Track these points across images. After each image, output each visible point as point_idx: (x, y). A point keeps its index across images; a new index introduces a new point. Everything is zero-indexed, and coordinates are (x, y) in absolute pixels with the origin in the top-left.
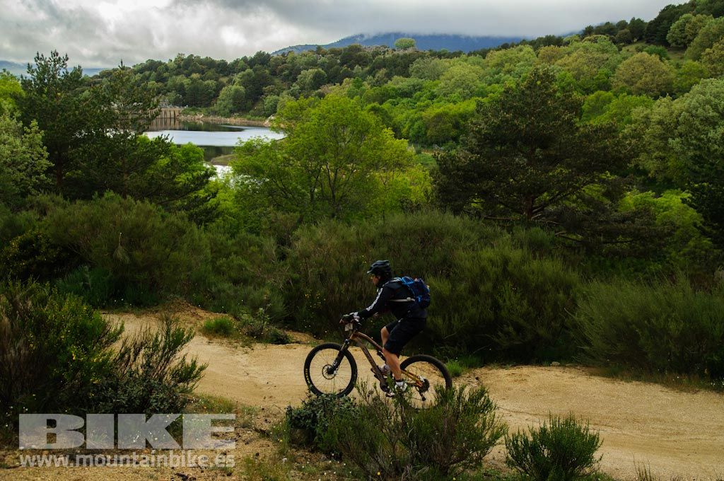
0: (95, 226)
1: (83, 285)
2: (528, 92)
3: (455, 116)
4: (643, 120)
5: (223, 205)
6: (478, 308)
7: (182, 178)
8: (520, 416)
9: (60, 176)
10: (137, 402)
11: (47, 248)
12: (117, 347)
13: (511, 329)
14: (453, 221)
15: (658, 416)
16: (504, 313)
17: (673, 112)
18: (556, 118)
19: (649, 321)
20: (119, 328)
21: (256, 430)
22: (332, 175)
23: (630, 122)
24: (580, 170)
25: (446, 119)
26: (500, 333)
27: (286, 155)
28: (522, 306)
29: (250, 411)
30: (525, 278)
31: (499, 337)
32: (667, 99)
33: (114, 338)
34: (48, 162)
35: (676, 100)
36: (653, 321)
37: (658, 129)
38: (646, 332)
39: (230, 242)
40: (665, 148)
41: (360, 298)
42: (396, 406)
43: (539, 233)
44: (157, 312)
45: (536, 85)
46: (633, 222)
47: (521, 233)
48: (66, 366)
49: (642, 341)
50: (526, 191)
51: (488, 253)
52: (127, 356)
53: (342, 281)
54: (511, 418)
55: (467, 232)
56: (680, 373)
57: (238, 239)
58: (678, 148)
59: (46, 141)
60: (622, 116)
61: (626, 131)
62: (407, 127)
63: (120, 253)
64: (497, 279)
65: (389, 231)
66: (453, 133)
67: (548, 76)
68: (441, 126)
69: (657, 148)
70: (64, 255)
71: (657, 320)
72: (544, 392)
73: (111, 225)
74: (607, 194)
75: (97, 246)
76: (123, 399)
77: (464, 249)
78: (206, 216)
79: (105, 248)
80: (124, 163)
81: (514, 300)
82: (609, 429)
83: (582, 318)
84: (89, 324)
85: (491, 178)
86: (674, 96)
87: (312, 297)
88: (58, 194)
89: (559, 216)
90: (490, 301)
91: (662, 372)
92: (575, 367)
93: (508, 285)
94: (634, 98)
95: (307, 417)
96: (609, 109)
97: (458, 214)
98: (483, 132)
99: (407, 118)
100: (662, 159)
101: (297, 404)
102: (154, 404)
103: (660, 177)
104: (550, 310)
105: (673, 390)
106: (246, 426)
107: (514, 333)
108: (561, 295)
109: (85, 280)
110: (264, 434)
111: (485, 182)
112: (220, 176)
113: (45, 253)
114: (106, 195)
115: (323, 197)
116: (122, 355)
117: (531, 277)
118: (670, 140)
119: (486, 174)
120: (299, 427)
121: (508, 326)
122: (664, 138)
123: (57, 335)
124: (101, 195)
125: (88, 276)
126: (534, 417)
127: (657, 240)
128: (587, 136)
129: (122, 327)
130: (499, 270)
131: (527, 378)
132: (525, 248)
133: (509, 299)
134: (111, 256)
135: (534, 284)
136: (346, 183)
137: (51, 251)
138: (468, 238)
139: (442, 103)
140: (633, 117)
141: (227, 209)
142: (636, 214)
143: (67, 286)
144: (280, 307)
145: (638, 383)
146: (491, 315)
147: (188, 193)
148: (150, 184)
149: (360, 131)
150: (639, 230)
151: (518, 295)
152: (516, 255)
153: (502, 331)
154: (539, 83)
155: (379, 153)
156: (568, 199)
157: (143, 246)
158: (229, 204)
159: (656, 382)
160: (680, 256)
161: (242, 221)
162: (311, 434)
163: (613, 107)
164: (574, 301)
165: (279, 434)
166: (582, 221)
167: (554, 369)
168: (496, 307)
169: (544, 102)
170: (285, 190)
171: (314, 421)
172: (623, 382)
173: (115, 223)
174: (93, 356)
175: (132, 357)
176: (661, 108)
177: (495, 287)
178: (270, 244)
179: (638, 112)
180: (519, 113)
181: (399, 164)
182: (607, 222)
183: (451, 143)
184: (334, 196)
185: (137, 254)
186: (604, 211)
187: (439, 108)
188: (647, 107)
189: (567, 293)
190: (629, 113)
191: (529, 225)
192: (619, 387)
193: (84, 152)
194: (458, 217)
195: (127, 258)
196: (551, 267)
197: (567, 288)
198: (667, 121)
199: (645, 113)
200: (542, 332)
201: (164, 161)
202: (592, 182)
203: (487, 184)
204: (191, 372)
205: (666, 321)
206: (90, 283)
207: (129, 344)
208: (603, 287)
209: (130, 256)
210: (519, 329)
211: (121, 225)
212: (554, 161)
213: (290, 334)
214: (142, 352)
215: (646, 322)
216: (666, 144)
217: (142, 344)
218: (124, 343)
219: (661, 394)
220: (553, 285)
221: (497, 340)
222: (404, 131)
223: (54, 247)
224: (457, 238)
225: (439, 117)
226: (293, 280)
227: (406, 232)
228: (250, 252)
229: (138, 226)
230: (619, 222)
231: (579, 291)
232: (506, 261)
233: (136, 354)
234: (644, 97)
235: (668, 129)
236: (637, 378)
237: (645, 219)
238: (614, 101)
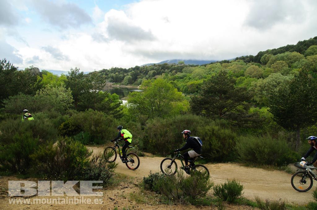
0: (85, 119)
1: (82, 138)
2: (219, 77)
3: (197, 84)
4: (255, 85)
5: (125, 113)
6: (205, 145)
7: (112, 105)
8: (218, 179)
9: (76, 104)
10: (97, 175)
11: (71, 126)
12: (91, 158)
13: (215, 152)
14: (196, 117)
15: (261, 179)
16: (213, 147)
17: (263, 83)
18: (228, 85)
19: (259, 148)
20: (92, 151)
21: (134, 184)
22: (159, 103)
23: (251, 86)
24: (236, 101)
25: (194, 85)
26: (212, 153)
27: (144, 97)
28: (219, 144)
29: (132, 178)
30: (219, 135)
31: (211, 154)
32: (261, 79)
33: (90, 155)
34: (73, 100)
35: (264, 80)
36: (260, 148)
37: (259, 88)
38: (258, 152)
39: (127, 124)
40: (262, 94)
41: (167, 142)
42: (178, 177)
43: (224, 121)
44: (104, 146)
45: (221, 75)
46: (253, 117)
47: (218, 121)
48: (76, 163)
49: (256, 155)
50: (219, 108)
51: (208, 127)
52: (94, 160)
53: (161, 137)
54: (215, 180)
55: (201, 121)
56: (268, 165)
57: (129, 123)
58: (265, 94)
59: (72, 94)
60: (248, 84)
61: (250, 89)
62: (182, 88)
63: (93, 128)
64: (211, 136)
65: (176, 121)
66: (196, 90)
67: (225, 72)
68: (193, 88)
69: (259, 94)
70: (76, 128)
71: (261, 148)
72: (226, 172)
73: (90, 119)
74: (245, 109)
75: (86, 126)
76: (93, 174)
77: (200, 126)
78: (119, 116)
79: (88, 126)
80: (95, 100)
81: (216, 142)
82: (246, 183)
83: (238, 148)
84: (83, 150)
85: (208, 104)
86: (263, 78)
87: (152, 142)
88: (75, 110)
89: (230, 115)
90: (208, 143)
91: (263, 165)
92: (235, 163)
93: (214, 138)
94: (252, 79)
95: (150, 180)
96: (244, 82)
97: (198, 115)
98: (206, 89)
99: (182, 85)
100: (261, 97)
101: (147, 176)
102: (102, 176)
103: (260, 103)
104: (227, 145)
105: (266, 170)
106: (130, 183)
107: (216, 153)
108: (231, 141)
109: (82, 136)
110: (136, 185)
111: (206, 105)
112: (124, 104)
113: (71, 128)
114: (89, 110)
115: (156, 110)
116: (93, 160)
117: (221, 135)
118: (263, 92)
119: (206, 103)
120: (148, 184)
121: (214, 150)
122: (261, 91)
123: (73, 153)
124: (88, 110)
125: (83, 135)
126: (222, 180)
127: (260, 123)
128: (238, 90)
129: (93, 151)
130: (211, 133)
131: (220, 167)
132: (219, 126)
133: (215, 142)
134: (90, 129)
135: (222, 137)
136: (163, 105)
137: (72, 127)
138: (201, 123)
139: (192, 81)
140: (252, 84)
141: (126, 114)
142: (254, 115)
143: (77, 138)
144: (142, 145)
145: (255, 168)
146: (208, 147)
147: (114, 109)
148: (102, 106)
149: (167, 89)
150: (255, 119)
151: (217, 141)
152: (216, 128)
153: (212, 152)
154: (222, 74)
155: (173, 96)
156: (232, 110)
157: (100, 126)
158: (126, 112)
159: (261, 168)
160: (268, 127)
161: (130, 118)
162: (151, 185)
163: (245, 81)
164: (235, 143)
165: (141, 185)
166: (237, 117)
167: (229, 164)
168: (210, 145)
169: (224, 80)
170: (144, 108)
171: (152, 181)
172: (250, 168)
173: (91, 118)
174: (84, 160)
175: (95, 161)
176: (260, 82)
177: (210, 138)
178: (139, 125)
179: (253, 83)
180: (217, 83)
181: (179, 100)
182: (245, 117)
183: (196, 93)
184: (159, 110)
185: (98, 128)
186: (244, 114)
187: (192, 82)
188: (255, 81)
189: (233, 140)
190: (250, 83)
191: (220, 119)
192: (249, 170)
193: (83, 97)
194: (198, 116)
195: (95, 129)
196: (227, 132)
197: (233, 138)
198: (262, 86)
199: (255, 83)
200: (225, 152)
201: (107, 99)
202: (240, 105)
203: (207, 106)
204: (114, 166)
205: (264, 148)
206: (84, 137)
207: (95, 156)
208: (244, 138)
209: (96, 129)
210: (218, 151)
211: (93, 119)
212: (228, 98)
213: (145, 153)
214: (99, 159)
215: (258, 149)
216: (262, 93)
217: (98, 157)
218: (93, 156)
219: (262, 171)
220: (228, 138)
221: (211, 155)
222: (181, 89)
223: (73, 126)
224: (198, 123)
225: (192, 85)
226: (146, 136)
227: (182, 121)
228: (133, 127)
229: (98, 119)
230: (249, 117)
231: (236, 139)
232: (213, 130)
233: (97, 159)
234: (255, 78)
235: (262, 88)
236: (255, 167)
237: (256, 116)
238: (246, 80)
